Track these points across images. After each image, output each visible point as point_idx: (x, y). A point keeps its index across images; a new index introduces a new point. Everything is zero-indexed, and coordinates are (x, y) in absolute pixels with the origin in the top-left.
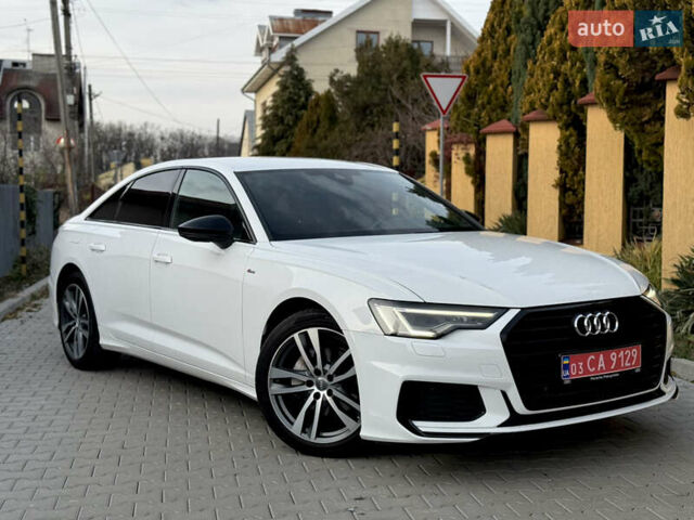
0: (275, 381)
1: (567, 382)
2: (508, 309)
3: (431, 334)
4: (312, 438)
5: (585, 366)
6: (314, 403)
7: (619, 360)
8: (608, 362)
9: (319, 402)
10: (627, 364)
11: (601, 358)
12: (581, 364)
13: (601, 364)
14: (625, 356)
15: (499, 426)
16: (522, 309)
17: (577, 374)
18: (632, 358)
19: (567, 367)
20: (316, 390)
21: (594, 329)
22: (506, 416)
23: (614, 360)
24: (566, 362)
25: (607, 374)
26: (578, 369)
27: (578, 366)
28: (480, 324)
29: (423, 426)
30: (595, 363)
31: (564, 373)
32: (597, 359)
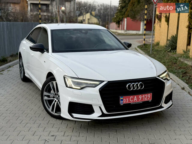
0: (45, 96)
1: (122, 104)
2: (104, 81)
3: (79, 88)
4: (54, 113)
5: (129, 100)
6: (55, 103)
7: (142, 98)
8: (138, 99)
9: (56, 103)
10: (146, 99)
11: (135, 97)
12: (128, 99)
13: (136, 99)
14: (145, 97)
15: (98, 117)
16: (108, 81)
17: (126, 102)
18: (148, 97)
19: (122, 100)
20: (55, 99)
21: (134, 88)
22: (101, 114)
23: (141, 98)
24: (122, 98)
25: (137, 102)
26: (126, 101)
27: (126, 100)
28: (94, 86)
29: (75, 115)
30: (133, 99)
31: (121, 102)
32: (134, 98)
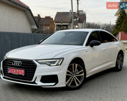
5: (12, 71)
7: (18, 72)
13: (15, 72)
14: (20, 72)
19: (9, 70)
25: (15, 74)
26: (10, 71)
31: (8, 71)
32: (14, 70)
